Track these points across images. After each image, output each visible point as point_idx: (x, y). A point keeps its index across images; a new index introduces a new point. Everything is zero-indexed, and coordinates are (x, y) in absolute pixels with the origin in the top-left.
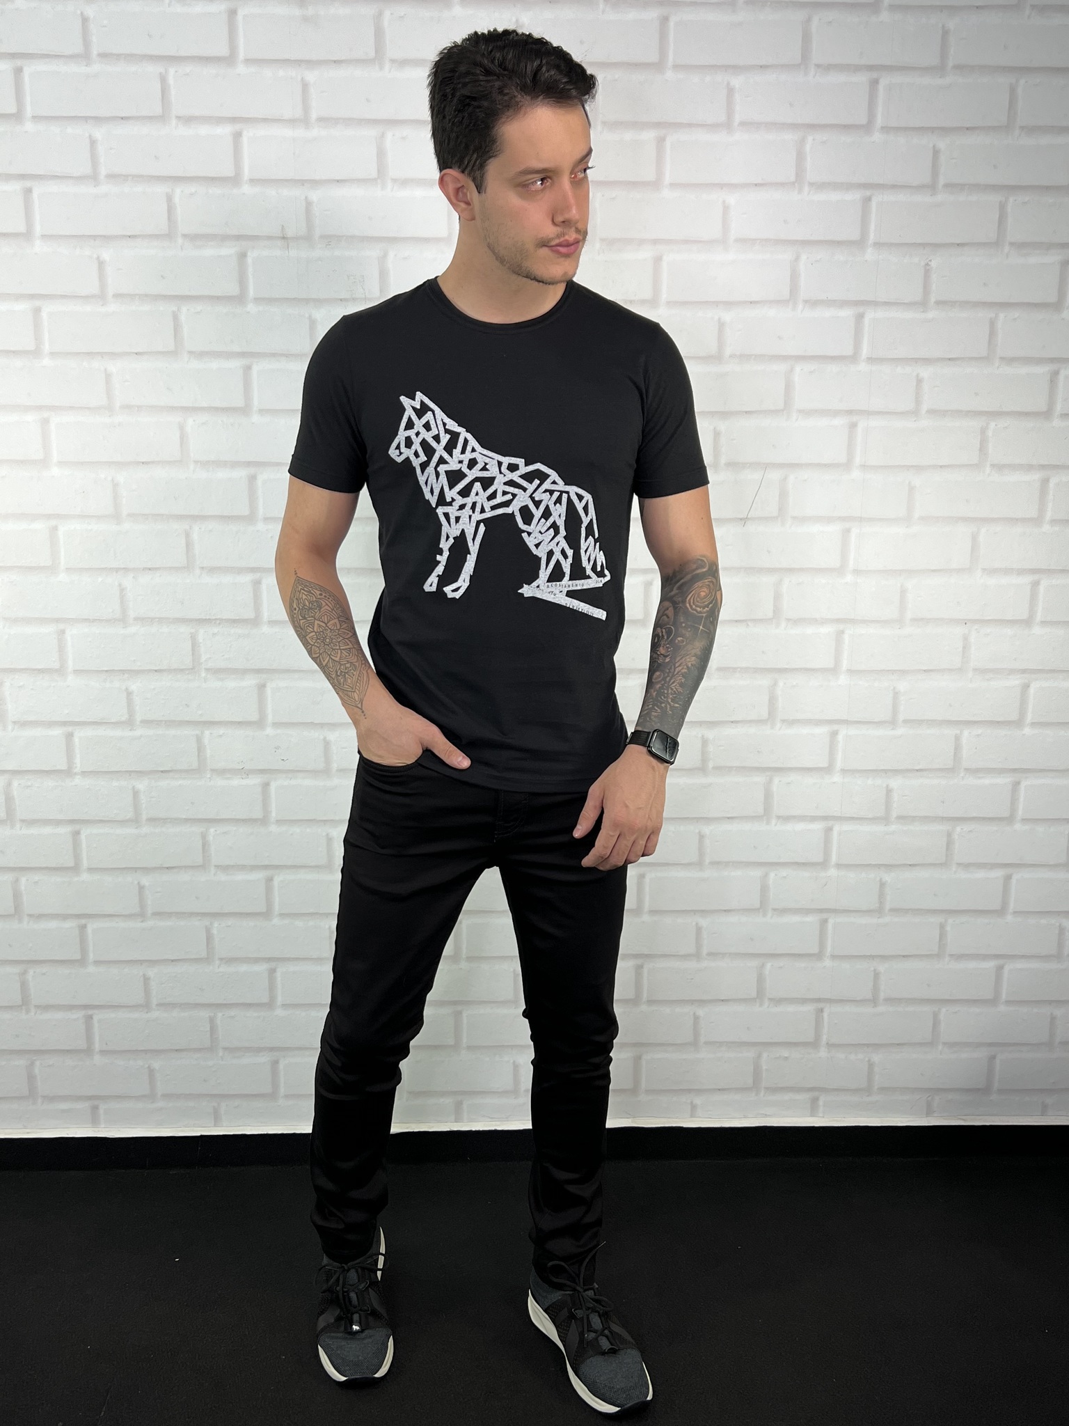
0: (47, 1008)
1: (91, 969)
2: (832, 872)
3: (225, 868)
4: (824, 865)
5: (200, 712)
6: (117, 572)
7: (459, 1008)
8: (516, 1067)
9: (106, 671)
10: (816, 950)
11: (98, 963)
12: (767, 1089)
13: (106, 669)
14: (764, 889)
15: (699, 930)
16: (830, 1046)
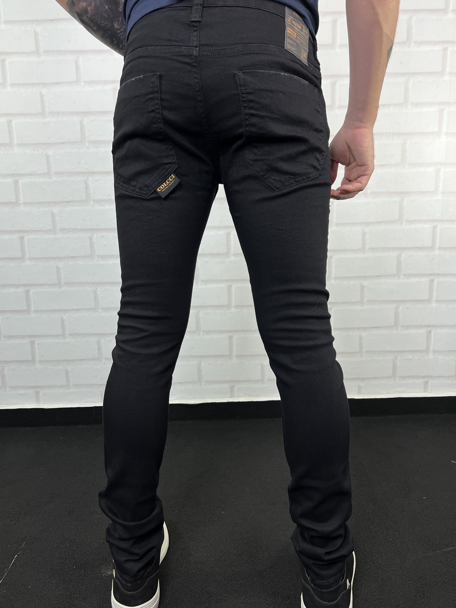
0: (10, 337)
1: (33, 315)
2: (437, 252)
3: (103, 257)
4: (432, 248)
5: (86, 167)
6: (38, 86)
7: (231, 334)
8: (263, 366)
9: (35, 144)
10: (427, 297)
11: (36, 311)
12: (400, 377)
13: (34, 143)
14: (399, 263)
15: (362, 287)
16: (435, 352)
